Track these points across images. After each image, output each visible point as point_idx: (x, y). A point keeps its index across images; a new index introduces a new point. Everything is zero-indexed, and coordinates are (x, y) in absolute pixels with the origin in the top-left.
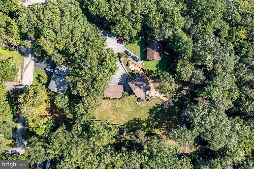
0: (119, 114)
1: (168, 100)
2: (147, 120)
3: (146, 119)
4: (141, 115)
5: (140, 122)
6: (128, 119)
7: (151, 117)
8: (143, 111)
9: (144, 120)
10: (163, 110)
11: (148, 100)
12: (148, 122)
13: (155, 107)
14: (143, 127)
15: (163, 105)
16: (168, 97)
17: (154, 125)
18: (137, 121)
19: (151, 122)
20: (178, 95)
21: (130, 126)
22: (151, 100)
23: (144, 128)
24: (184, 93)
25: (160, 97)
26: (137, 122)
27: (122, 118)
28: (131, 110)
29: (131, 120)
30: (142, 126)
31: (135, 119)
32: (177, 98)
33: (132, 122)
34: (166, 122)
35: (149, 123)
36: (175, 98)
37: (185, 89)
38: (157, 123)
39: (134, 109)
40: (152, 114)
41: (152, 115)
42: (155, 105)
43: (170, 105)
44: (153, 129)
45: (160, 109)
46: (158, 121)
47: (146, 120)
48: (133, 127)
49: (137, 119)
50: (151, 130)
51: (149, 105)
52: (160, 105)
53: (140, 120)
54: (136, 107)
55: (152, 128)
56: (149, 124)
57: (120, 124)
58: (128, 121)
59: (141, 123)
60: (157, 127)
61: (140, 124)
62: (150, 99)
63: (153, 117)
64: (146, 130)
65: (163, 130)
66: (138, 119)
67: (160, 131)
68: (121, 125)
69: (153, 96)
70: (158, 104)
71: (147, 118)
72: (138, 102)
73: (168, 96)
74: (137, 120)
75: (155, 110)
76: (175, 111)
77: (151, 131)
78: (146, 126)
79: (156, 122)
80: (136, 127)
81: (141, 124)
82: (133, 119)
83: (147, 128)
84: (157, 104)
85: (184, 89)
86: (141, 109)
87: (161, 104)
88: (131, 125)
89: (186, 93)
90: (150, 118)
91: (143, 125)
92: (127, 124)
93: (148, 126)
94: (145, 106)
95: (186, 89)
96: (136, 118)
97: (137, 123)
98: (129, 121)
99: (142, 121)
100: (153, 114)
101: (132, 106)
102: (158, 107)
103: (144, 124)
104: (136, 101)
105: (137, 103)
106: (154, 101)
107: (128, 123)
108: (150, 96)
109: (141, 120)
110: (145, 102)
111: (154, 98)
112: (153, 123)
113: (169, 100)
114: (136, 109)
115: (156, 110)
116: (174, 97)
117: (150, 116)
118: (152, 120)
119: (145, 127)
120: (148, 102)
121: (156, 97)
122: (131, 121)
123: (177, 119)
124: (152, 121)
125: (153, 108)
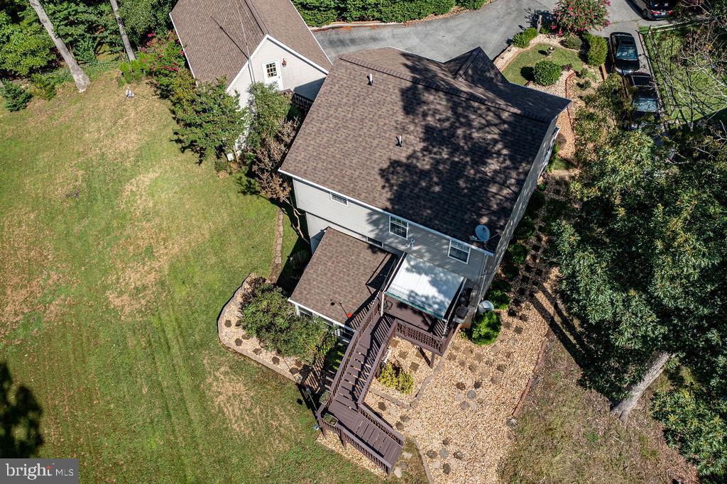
28: (130, 307)
54: (185, 334)
82: (23, 392)
86: (171, 406)
94: (232, 411)
101: (177, 287)
114: (157, 346)
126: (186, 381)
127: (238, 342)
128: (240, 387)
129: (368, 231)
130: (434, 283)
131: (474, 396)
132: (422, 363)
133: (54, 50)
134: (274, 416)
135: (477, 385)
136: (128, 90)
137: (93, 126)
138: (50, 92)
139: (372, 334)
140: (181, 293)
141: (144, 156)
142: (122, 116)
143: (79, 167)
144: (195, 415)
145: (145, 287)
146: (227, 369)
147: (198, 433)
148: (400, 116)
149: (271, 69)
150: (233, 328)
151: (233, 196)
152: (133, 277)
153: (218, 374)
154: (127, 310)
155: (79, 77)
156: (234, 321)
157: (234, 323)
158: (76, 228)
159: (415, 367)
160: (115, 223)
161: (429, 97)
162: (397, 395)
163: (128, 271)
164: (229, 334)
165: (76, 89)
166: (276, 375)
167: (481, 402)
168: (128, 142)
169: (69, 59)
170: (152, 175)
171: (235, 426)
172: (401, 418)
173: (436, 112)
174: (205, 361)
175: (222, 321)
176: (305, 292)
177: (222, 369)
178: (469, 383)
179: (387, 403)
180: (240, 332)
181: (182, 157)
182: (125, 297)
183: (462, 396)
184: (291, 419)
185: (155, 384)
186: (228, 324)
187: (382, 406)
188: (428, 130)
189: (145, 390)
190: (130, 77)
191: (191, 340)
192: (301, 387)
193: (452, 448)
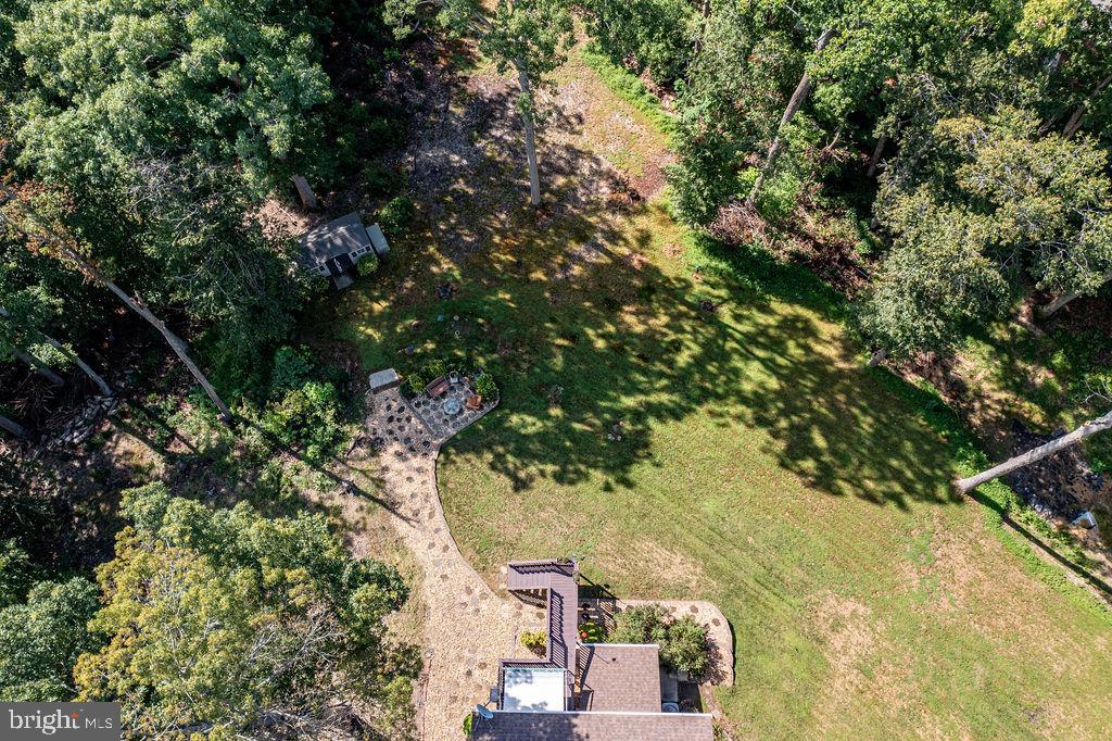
0: (978, 637)
1: (387, 457)
2: (706, 395)
3: (712, 413)
4: (754, 484)
5: (783, 423)
6: (908, 532)
7: (653, 398)
8: (710, 506)
9: (738, 418)
10: (504, 394)
11: (591, 593)
12: (713, 377)
13: (550, 468)
14: (781, 361)
15: (467, 442)
16: (365, 485)
17: (664, 319)
18: (815, 453)
19: (683, 359)
20: (253, 438)
22: (562, 568)
23: (776, 345)
24: (194, 426)
25: (445, 533)
26: (820, 441)
27: (964, 574)
28: (832, 605)
29: (870, 497)
30: (791, 376)
31: (824, 482)
32: (287, 413)
33: (866, 471)
34: (550, 272)
35: (698, 362)
36: (301, 428)
37: (160, 448)
38: (630, 319)
39: (799, 592)
40: (627, 426)
41: (638, 416)
42: (538, 483)
43: (408, 393)
44: (698, 289)
45: (515, 419)
46: (611, 328)
47: (712, 405)
48: (877, 420)
49: (802, 473)
50: (725, 301)
51: (611, 527)
52: (499, 457)
53: (780, 445)
54: (753, 600)
55: (706, 312)
56: (713, 352)
57: (1006, 526)
58: (902, 505)
59: (784, 413)
60: (652, 288)
61: (796, 411)
62: (568, 588)
63: (632, 389)
64: (772, 321)
65: (614, 236)
66: (787, 461)
67: (645, 239)
68: (1004, 514)
69: (502, 595)
70: (505, 482)
71: (700, 423)
72: (706, 646)
73: (353, 489)
74: (809, 464)
75: (570, 433)
76: (401, 308)
77: (728, 286)
78: (748, 356)
79: (639, 329)
80: (851, 402)
81: (790, 400)
83: (750, 339)
84: (520, 485)
85: (171, 458)
86: (717, 537)
87: (479, 453)
88: (896, 451)
89: (177, 407)
90: (665, 398)
91: (773, 383)
92: (930, 482)
93: (731, 345)
94: (661, 554)
95: (154, 447)
96: (813, 485)
97: (825, 436)
98: (892, 505)
99: (761, 421)
100: (619, 414)
101: (799, 643)
102: (523, 448)
103: (754, 376)
104: (725, 666)
105: (720, 636)
106: (531, 536)
107: (909, 488)
108: (535, 622)
109: (762, 434)
110: (635, 592)
111: (504, 570)
112: (672, 336)
113: (375, 446)
114: (771, 579)
115: (563, 428)
116: (311, 451)
117: (660, 412)
118: (661, 375)
119: (761, 353)
120: (602, 569)
121: (483, 568)
122: (870, 484)
123: (439, 241)
124: (671, 364)
125: (577, 472)
127: (694, 609)
128: (668, 575)
131: (468, 662)
134: (624, 566)
135: (469, 673)
139: (566, 649)
144: (691, 539)
145: (834, 630)
146: (690, 585)
147: (678, 527)
150: (708, 620)
152: (858, 636)
153: (695, 577)
157: (712, 626)
167: (460, 659)
171: (651, 545)
172: (521, 614)
174: (715, 583)
175: (724, 623)
176: (647, 659)
177: (694, 583)
178: (476, 673)
179: (538, 619)
180: (699, 619)
183: (478, 658)
185: (745, 547)
186: (717, 623)
189: (750, 539)
192: (613, 599)
193: (470, 609)
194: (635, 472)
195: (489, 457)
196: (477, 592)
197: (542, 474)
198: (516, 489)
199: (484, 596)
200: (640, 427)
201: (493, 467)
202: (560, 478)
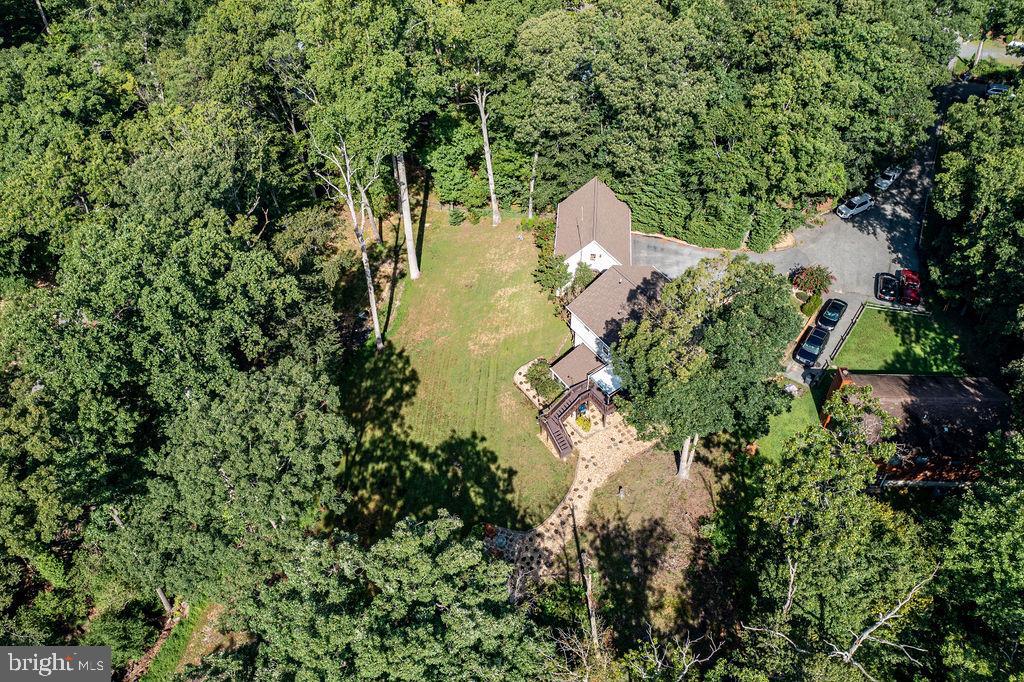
2: (398, 444)
3: (407, 435)
5: (391, 409)
7: (416, 459)
9: (401, 425)
12: (383, 449)
13: (493, 467)
18: (398, 390)
19: (382, 466)
21: (367, 365)
26: (390, 393)
29: (407, 362)
33: (393, 370)
35: (379, 459)
40: (443, 457)
41: (434, 458)
42: (504, 465)
45: (478, 501)
47: (402, 437)
49: (414, 388)
52: (506, 492)
53: (404, 403)
54: (498, 372)
56: (368, 459)
59: (384, 413)
61: (379, 410)
63: (418, 470)
66: (411, 396)
70: (515, 480)
71: (417, 436)
74: (407, 388)
81: (375, 415)
82: (414, 372)
84: (512, 473)
87: (511, 502)
90: (412, 457)
91: (369, 427)
92: (382, 350)
94: (505, 411)
96: (417, 381)
97: (385, 393)
98: (405, 354)
99: (397, 416)
100: (440, 466)
102: (490, 486)
103: (370, 435)
105: (526, 369)
107: (391, 354)
109: (404, 412)
114: (484, 372)
117: (424, 452)
118: (400, 468)
121: (572, 469)
122: (400, 366)
124: (389, 468)
125: (485, 455)
126: (491, 393)
127: (521, 383)
128: (513, 402)
129: (594, 348)
130: (612, 380)
131: (616, 445)
132: (601, 423)
133: (489, 199)
134: (523, 419)
135: (620, 442)
136: (520, 235)
137: (493, 251)
138: (477, 221)
140: (504, 353)
141: (514, 278)
142: (512, 250)
143: (477, 271)
144: (489, 407)
145: (488, 345)
146: (511, 393)
147: (487, 415)
148: (625, 302)
149: (593, 256)
150: (522, 376)
151: (550, 315)
152: (484, 339)
153: (506, 394)
154: (476, 353)
155: (496, 218)
156: (523, 373)
158: (465, 305)
159: (596, 423)
160: (485, 309)
161: (640, 297)
162: (581, 431)
163: (483, 335)
164: (518, 379)
165: (492, 223)
166: (532, 403)
167: (618, 449)
168: (509, 267)
169: (494, 204)
170: (514, 290)
171: (504, 417)
172: (578, 441)
173: (640, 304)
174: (503, 387)
175: (518, 371)
176: (560, 368)
177: (509, 393)
178: (617, 441)
180: (524, 379)
181: (533, 285)
182: (477, 347)
184: (530, 423)
185: (475, 389)
186: (520, 374)
187: (572, 433)
188: (633, 311)
189: (470, 390)
190: (526, 227)
191: (500, 376)
192: (540, 412)
193: (594, 460)
194: (467, 435)
195: (509, 497)
196: (585, 463)
197: (498, 468)
198: (515, 473)
199: (584, 459)
200: (439, 452)
201: (512, 491)
202: (494, 459)
